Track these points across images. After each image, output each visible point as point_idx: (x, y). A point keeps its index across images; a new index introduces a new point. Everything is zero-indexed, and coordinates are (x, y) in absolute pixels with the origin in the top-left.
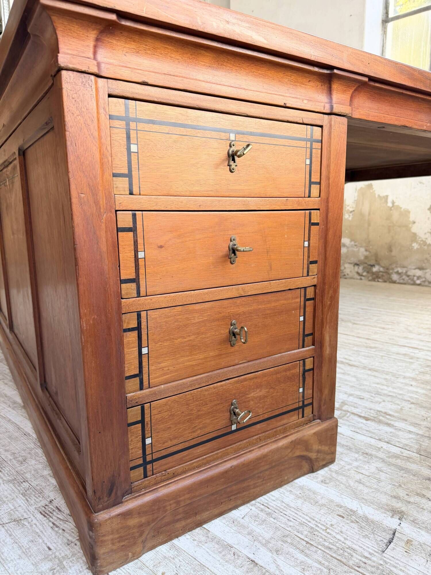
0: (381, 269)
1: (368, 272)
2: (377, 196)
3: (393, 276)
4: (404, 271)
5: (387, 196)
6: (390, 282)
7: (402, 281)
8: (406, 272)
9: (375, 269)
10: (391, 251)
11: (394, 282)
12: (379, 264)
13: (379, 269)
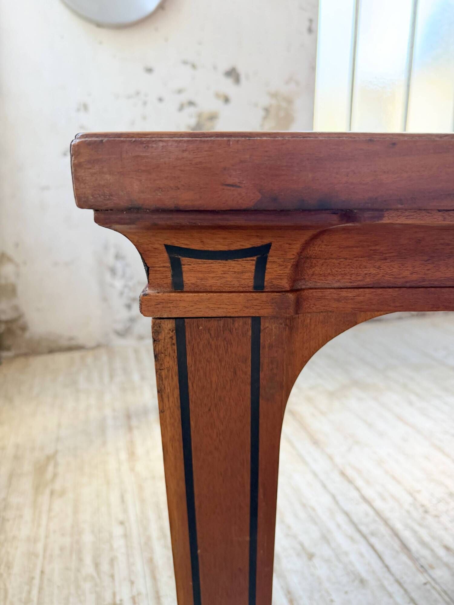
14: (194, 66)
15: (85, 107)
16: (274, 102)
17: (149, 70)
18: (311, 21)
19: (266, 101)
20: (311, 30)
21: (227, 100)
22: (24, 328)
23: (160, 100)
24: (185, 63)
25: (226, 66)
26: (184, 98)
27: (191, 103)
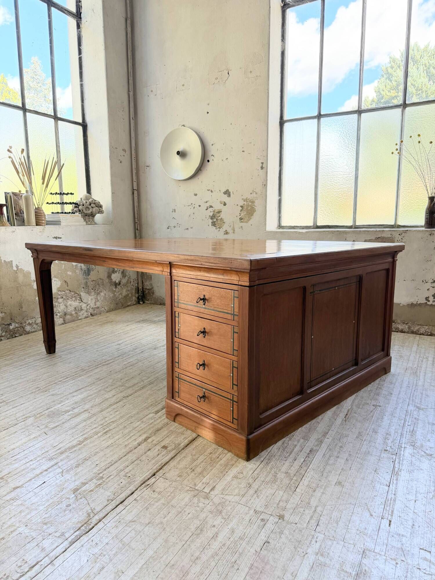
0: (17, 325)
1: (6, 332)
2: (3, 262)
3: (26, 328)
4: (34, 321)
5: (12, 261)
6: (25, 334)
7: (33, 330)
8: (35, 322)
9: (11, 327)
10: (22, 308)
11: (28, 333)
12: (14, 322)
13: (15, 326)
14: (212, 191)
15: (175, 211)
16: (245, 203)
17: (196, 195)
18: (262, 163)
19: (242, 203)
20: (263, 167)
21: (225, 204)
22: (153, 293)
23: (200, 206)
24: (209, 190)
25: (224, 190)
26: (208, 204)
27: (211, 207)
